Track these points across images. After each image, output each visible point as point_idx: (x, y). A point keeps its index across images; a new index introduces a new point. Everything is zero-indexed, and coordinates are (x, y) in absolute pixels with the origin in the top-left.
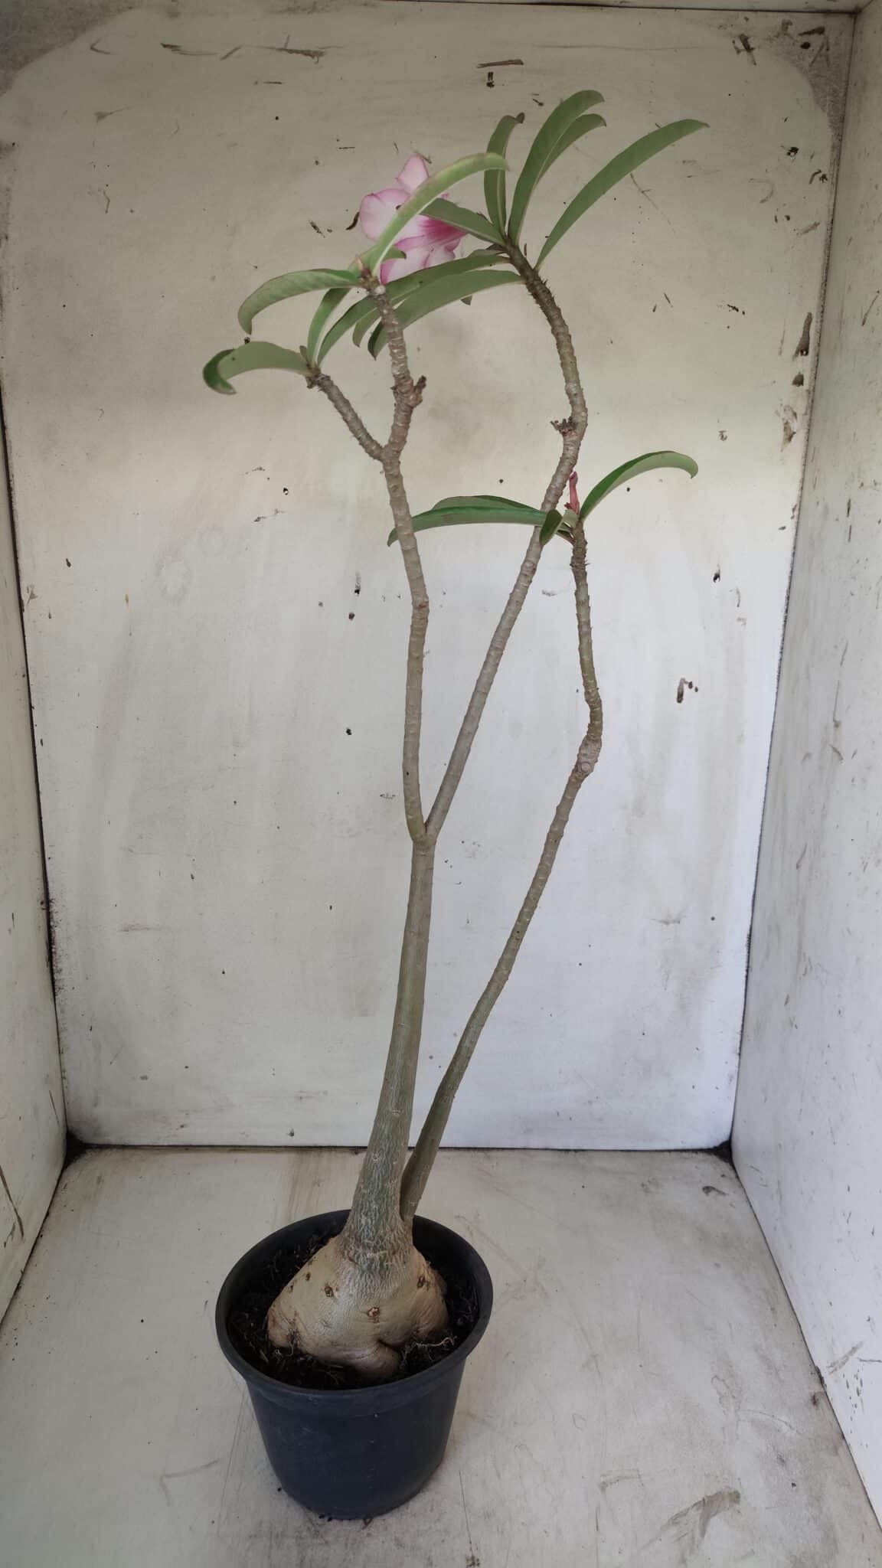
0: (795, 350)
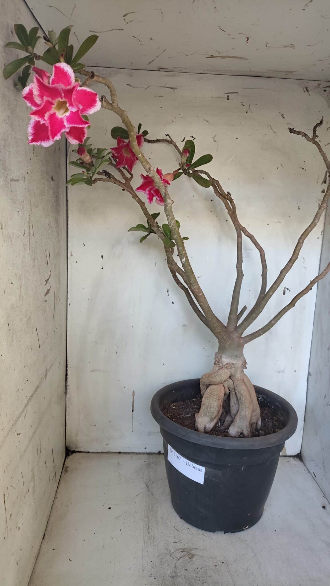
0: (321, 182)
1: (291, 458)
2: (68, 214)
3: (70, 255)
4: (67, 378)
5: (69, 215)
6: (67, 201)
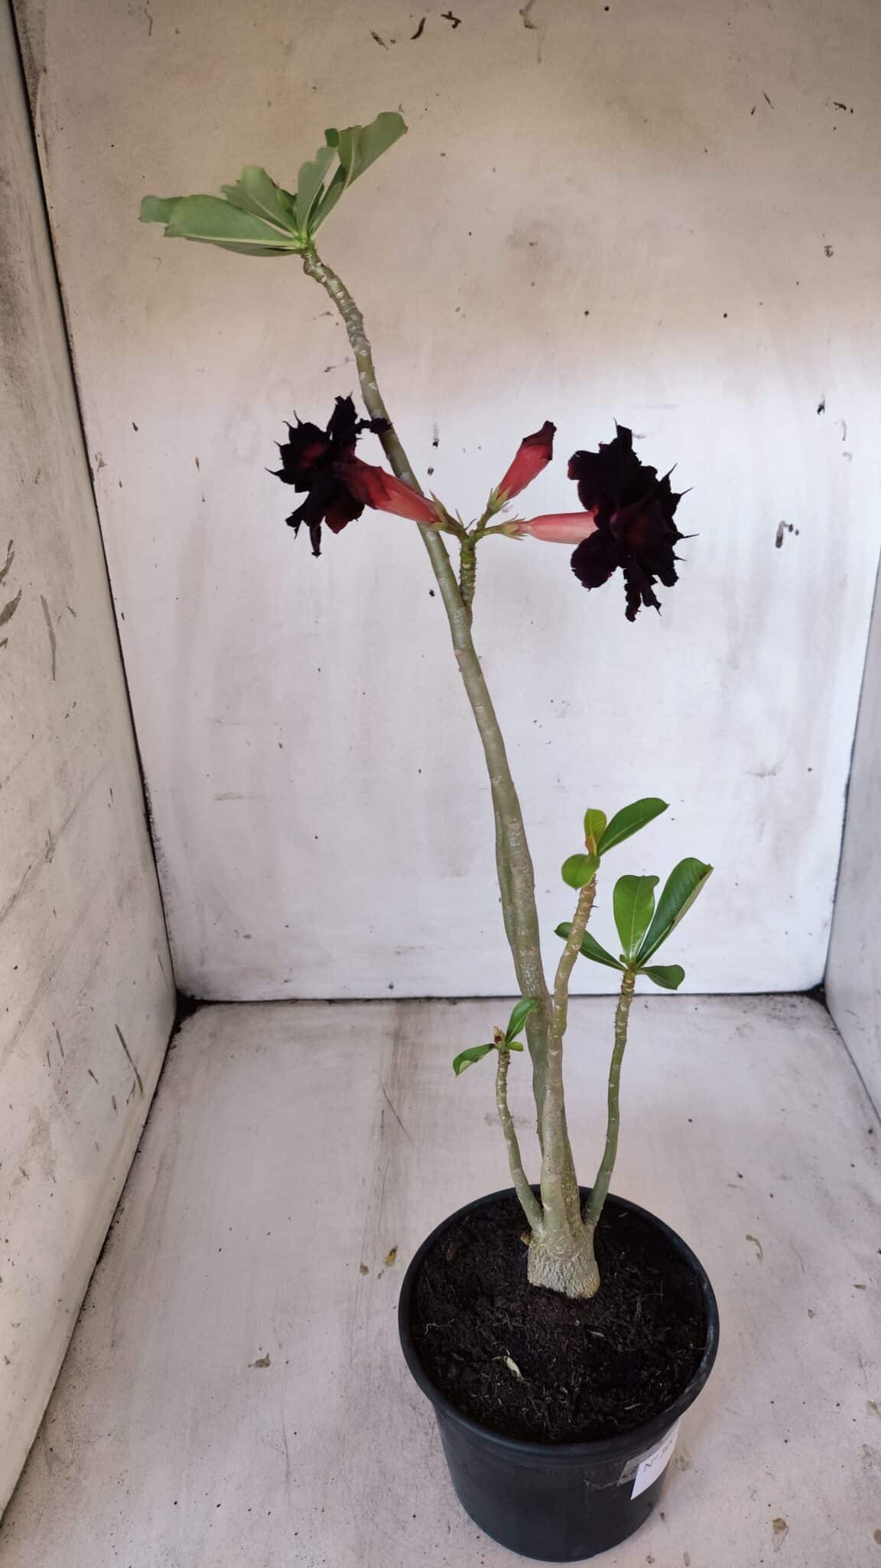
1: (795, 1000)
2: (69, 329)
3: (98, 463)
4: (151, 820)
5: (73, 329)
6: (58, 284)
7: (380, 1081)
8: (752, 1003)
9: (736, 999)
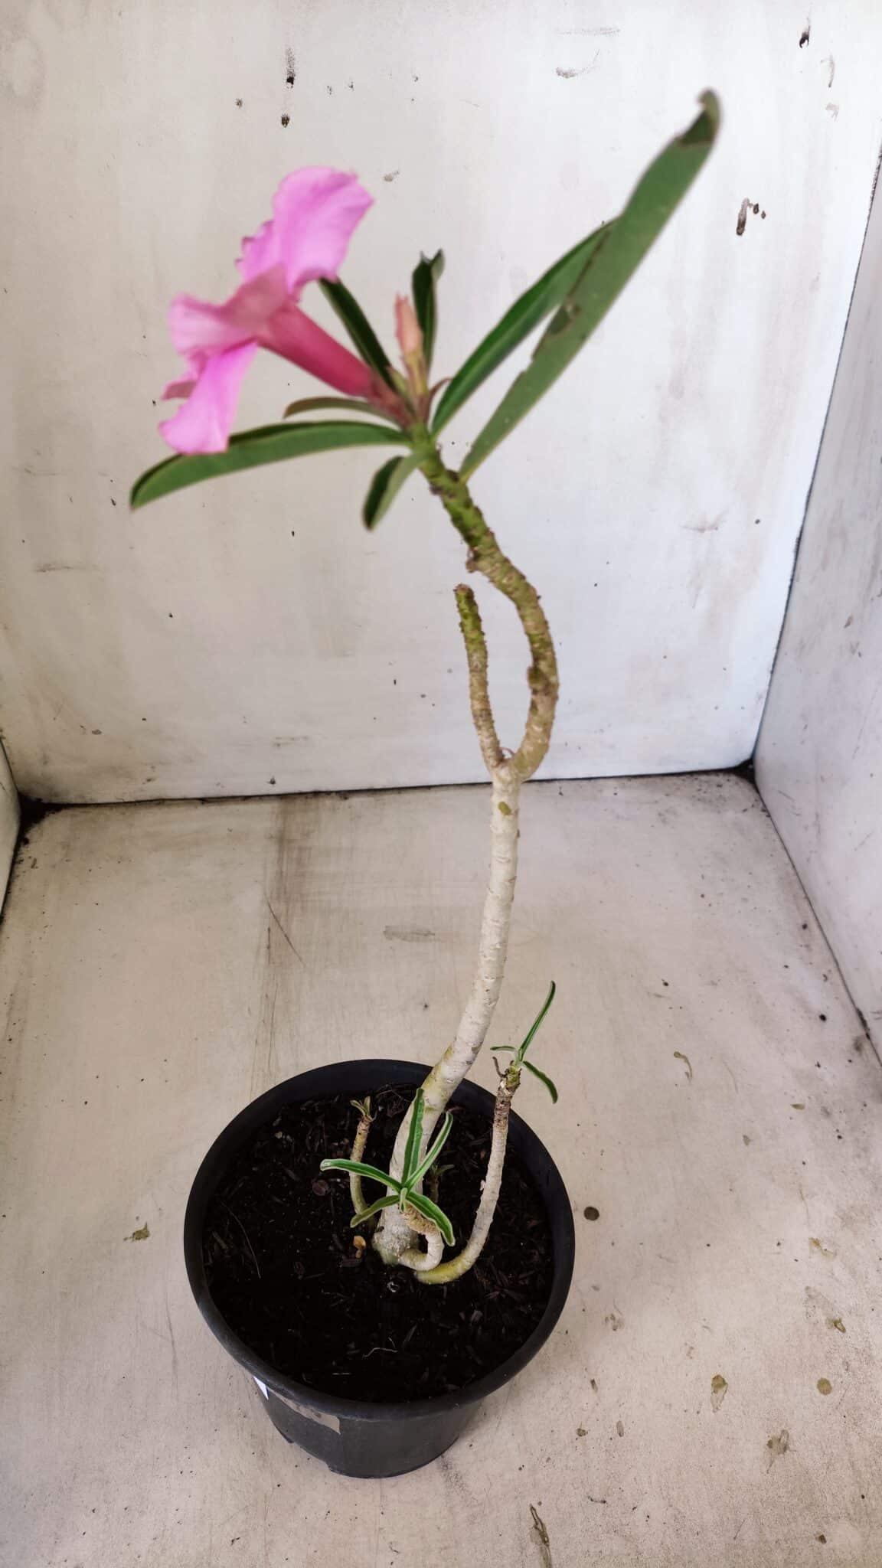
7: (265, 894)
8: (675, 784)
9: (658, 780)
